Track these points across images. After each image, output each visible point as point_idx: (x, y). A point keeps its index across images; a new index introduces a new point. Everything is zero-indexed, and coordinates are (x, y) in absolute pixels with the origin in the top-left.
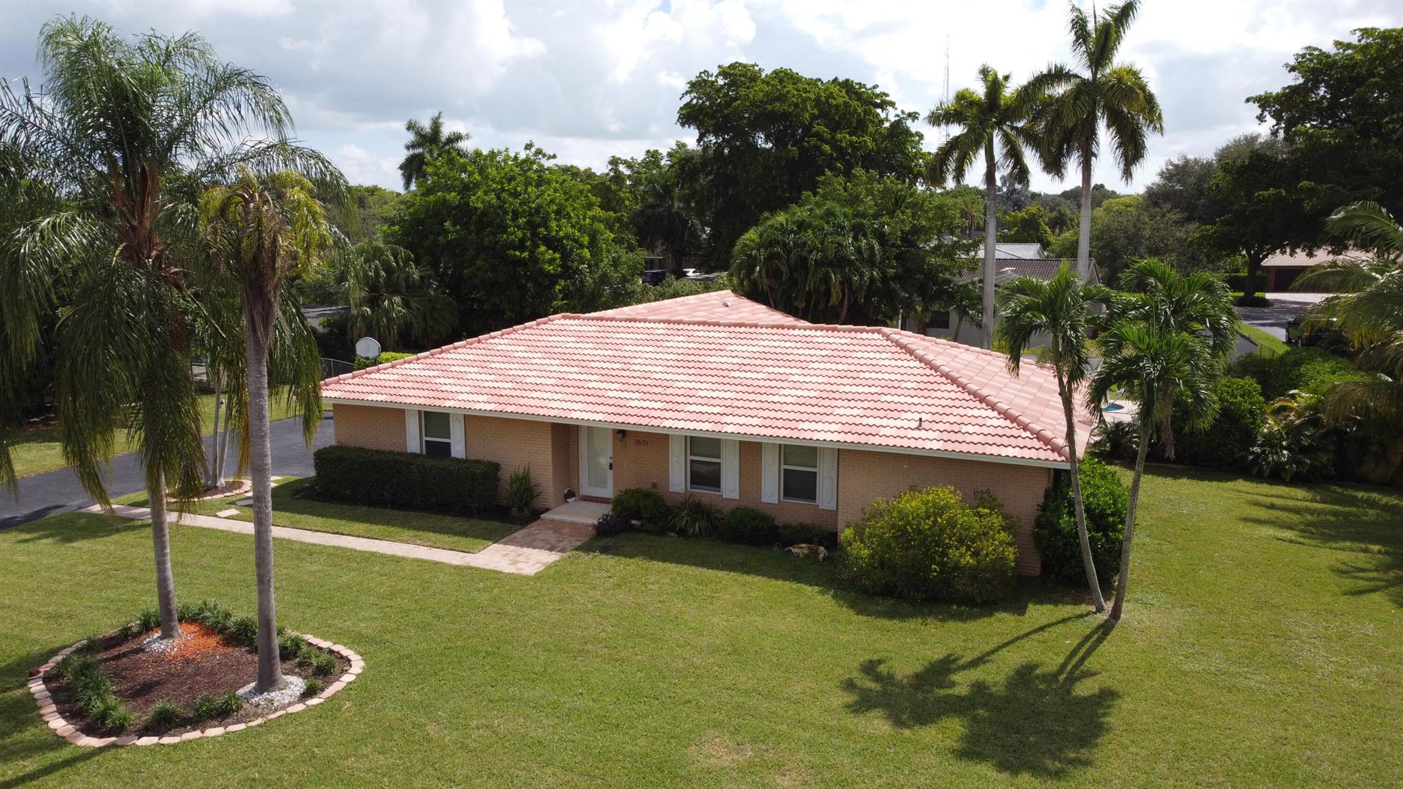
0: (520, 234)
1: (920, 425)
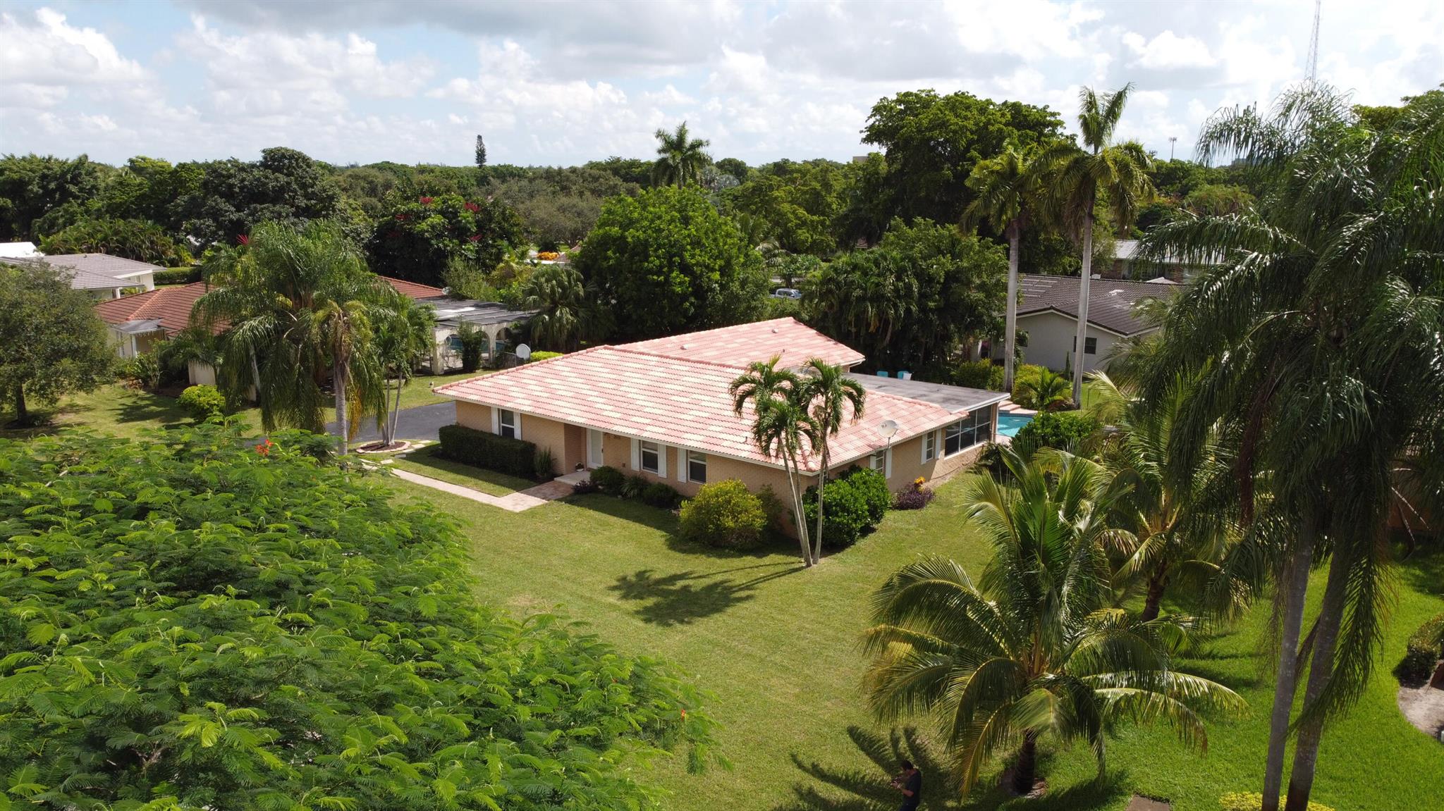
0: (657, 262)
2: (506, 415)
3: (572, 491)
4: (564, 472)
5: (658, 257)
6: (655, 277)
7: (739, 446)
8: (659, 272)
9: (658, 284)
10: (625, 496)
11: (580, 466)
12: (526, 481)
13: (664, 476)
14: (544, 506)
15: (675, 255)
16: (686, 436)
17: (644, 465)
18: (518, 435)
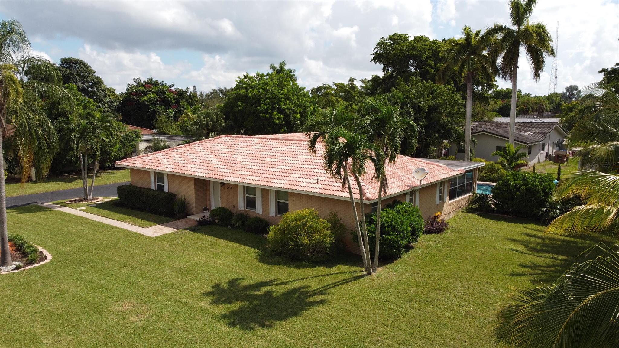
0: (265, 107)
1: (318, 182)
2: (159, 176)
3: (196, 223)
4: (195, 212)
5: (266, 104)
6: (264, 115)
7: (312, 185)
8: (266, 112)
9: (266, 119)
10: (233, 227)
11: (206, 209)
12: (167, 218)
13: (261, 212)
14: (174, 233)
15: (275, 103)
16: (274, 181)
17: (247, 206)
18: (166, 189)
